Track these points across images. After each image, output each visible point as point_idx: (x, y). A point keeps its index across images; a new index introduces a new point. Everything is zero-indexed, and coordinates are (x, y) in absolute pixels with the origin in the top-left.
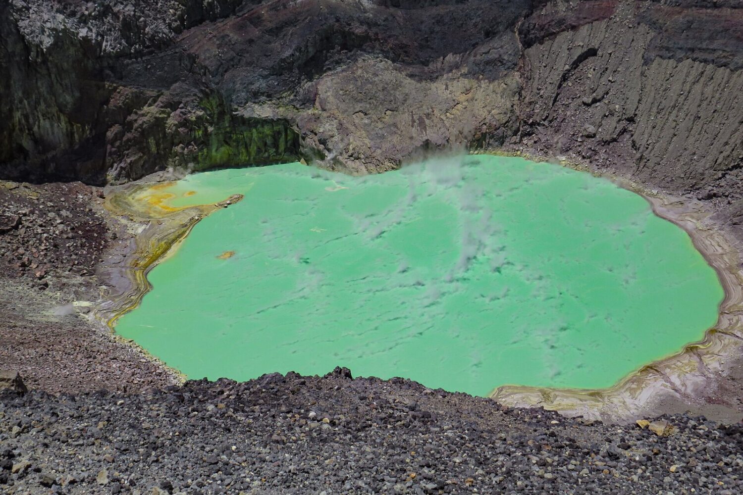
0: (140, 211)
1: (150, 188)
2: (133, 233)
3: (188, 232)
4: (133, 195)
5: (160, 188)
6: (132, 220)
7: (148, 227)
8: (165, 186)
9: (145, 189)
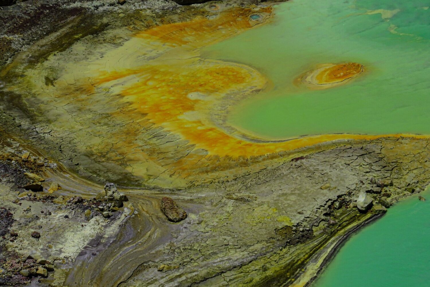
0: (82, 148)
1: (136, 31)
2: (38, 255)
3: (312, 268)
4: (52, 60)
5: (190, 37)
6: (38, 189)
7: (113, 229)
8: (213, 28)
9: (110, 33)
